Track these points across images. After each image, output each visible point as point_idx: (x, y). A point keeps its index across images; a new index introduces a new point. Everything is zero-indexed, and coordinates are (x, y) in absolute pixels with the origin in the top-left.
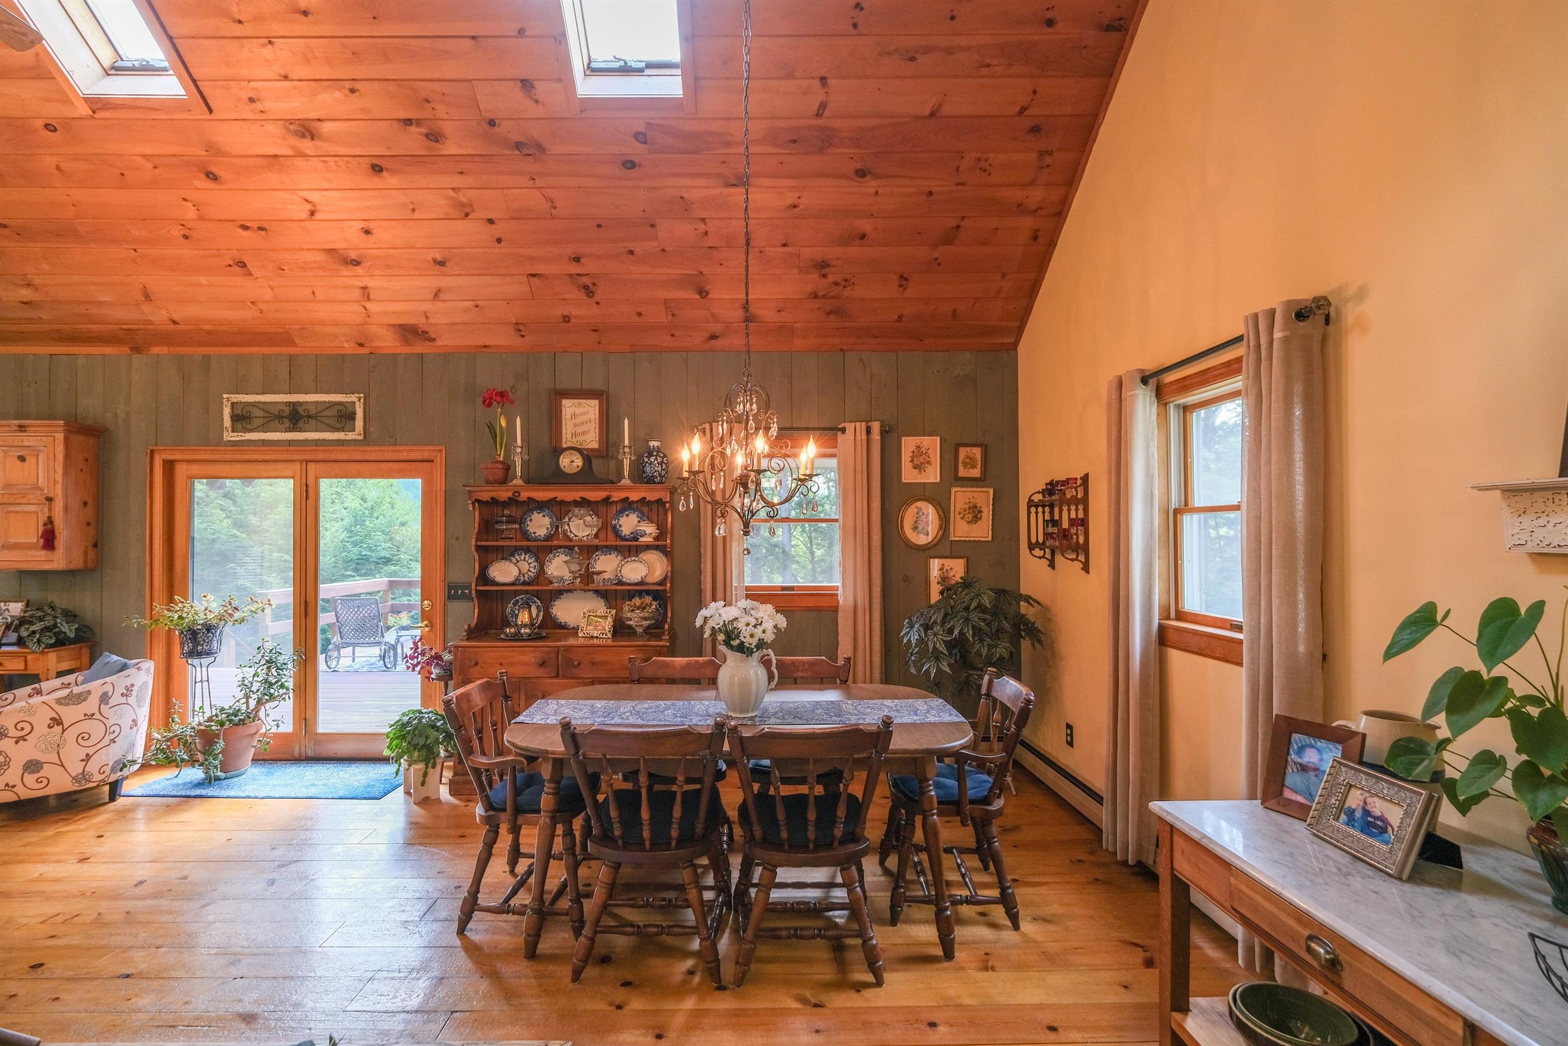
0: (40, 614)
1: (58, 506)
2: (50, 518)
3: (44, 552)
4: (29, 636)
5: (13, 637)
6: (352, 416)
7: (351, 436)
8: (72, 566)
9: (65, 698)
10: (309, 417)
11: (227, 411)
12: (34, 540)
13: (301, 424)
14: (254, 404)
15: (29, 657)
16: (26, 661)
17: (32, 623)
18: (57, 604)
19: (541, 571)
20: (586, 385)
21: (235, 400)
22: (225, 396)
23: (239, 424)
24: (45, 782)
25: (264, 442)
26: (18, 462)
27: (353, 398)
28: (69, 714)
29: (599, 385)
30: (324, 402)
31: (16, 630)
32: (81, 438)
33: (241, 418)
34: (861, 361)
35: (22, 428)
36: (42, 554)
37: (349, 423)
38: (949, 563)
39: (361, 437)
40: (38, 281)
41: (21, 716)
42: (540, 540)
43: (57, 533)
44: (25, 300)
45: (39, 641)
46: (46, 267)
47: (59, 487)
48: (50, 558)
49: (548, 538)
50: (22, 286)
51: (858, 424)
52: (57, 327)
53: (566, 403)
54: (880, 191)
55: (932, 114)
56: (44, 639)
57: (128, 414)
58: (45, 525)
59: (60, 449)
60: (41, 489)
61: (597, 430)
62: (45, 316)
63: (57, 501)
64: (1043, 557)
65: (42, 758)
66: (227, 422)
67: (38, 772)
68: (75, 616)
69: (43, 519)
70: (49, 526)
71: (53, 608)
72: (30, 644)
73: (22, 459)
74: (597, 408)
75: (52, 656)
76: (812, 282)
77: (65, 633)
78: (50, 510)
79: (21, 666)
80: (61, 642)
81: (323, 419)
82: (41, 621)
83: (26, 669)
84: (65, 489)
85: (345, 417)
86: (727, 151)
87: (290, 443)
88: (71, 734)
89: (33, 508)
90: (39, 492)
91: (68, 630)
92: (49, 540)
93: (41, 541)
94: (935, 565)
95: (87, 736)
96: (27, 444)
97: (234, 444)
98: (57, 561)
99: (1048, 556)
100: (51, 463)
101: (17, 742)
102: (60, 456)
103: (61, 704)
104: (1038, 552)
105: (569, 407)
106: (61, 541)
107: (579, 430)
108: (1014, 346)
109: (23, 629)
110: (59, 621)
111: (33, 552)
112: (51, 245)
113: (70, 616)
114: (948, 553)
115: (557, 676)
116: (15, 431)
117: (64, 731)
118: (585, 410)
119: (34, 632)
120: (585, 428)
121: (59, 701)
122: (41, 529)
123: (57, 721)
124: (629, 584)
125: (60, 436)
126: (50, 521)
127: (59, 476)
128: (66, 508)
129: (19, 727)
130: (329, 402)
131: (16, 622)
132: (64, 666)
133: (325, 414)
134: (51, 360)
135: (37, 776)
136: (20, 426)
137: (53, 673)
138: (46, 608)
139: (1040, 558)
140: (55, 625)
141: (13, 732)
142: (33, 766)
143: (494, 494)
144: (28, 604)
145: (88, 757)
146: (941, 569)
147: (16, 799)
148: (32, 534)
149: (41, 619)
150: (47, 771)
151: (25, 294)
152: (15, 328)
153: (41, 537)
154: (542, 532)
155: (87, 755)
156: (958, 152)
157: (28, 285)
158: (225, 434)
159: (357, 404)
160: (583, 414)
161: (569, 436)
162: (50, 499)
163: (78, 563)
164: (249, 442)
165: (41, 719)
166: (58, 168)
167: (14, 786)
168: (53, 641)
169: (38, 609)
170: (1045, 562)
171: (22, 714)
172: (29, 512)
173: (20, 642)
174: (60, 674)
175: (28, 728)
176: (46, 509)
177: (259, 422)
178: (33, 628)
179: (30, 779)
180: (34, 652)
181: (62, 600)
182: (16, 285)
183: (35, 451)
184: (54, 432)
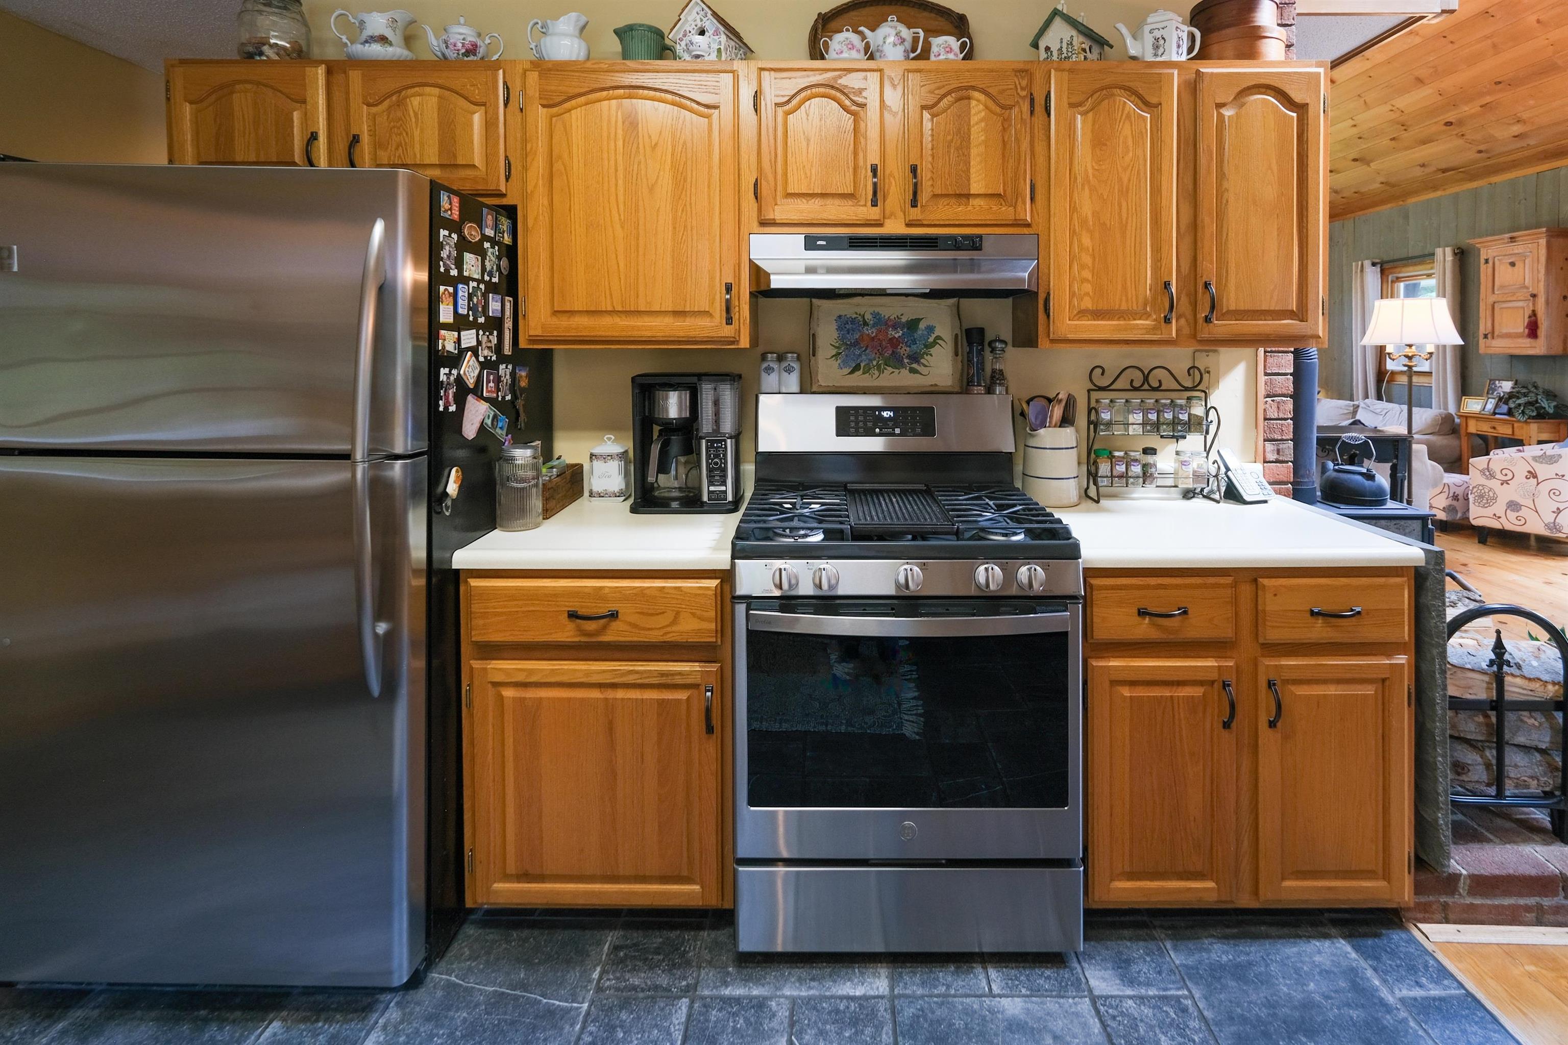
0: (1524, 390)
1: (1541, 300)
2: (1534, 311)
3: (1529, 340)
4: (1516, 407)
5: (1505, 408)
8: (1553, 353)
9: (1540, 457)
12: (1521, 330)
15: (1516, 425)
16: (1513, 428)
17: (1518, 398)
18: (1540, 384)
24: (1523, 521)
26: (1509, 267)
28: (1543, 471)
31: (1506, 403)
32: (1561, 240)
35: (1513, 239)
36: (1528, 342)
40: (1525, 116)
41: (1505, 465)
43: (1539, 323)
44: (1516, 134)
45: (1523, 413)
46: (1532, 102)
47: (1542, 285)
48: (1534, 345)
50: (1514, 124)
52: (1540, 149)
56: (1527, 411)
58: (1530, 317)
59: (1543, 252)
60: (1527, 288)
62: (1532, 142)
63: (1540, 297)
65: (1521, 501)
67: (1518, 511)
68: (1555, 396)
69: (1528, 312)
70: (1533, 318)
71: (1536, 387)
72: (1516, 414)
73: (1513, 264)
75: (1534, 427)
77: (1544, 408)
78: (1534, 304)
79: (1509, 431)
80: (1541, 416)
82: (1525, 396)
83: (1513, 434)
84: (1547, 286)
88: (1545, 487)
89: (1521, 304)
90: (1525, 290)
91: (1549, 406)
92: (1533, 330)
93: (1527, 331)
95: (1557, 493)
96: (1516, 251)
98: (1539, 347)
100: (1536, 265)
101: (1502, 484)
102: (1543, 259)
103: (1536, 461)
106: (1542, 331)
109: (1511, 401)
110: (1539, 397)
111: (1520, 340)
112: (1536, 84)
113: (1550, 395)
116: (1508, 243)
117: (1538, 484)
119: (1520, 405)
121: (1535, 459)
122: (1527, 320)
123: (1533, 475)
125: (1543, 242)
126: (1534, 314)
127: (1542, 275)
128: (1547, 302)
129: (1504, 472)
131: (1506, 396)
132: (1544, 437)
134: (1538, 178)
135: (1518, 514)
136: (1511, 238)
137: (1534, 439)
138: (1530, 387)
140: (1537, 402)
141: (1499, 476)
142: (1513, 506)
144: (1516, 383)
145: (1559, 511)
147: (1501, 527)
148: (1519, 325)
149: (1525, 395)
150: (1524, 512)
151: (1516, 129)
152: (1510, 158)
153: (1527, 327)
155: (1558, 509)
157: (1519, 121)
162: (1534, 296)
163: (1558, 349)
165: (1521, 470)
166: (1538, 21)
167: (1499, 517)
168: (1534, 414)
169: (1523, 387)
171: (1506, 463)
172: (1517, 308)
173: (1510, 413)
174: (1540, 442)
175: (1510, 476)
176: (1531, 304)
178: (1519, 401)
179: (1512, 515)
180: (1519, 421)
181: (1545, 381)
182: (1509, 124)
183: (1523, 257)
184: (1539, 238)
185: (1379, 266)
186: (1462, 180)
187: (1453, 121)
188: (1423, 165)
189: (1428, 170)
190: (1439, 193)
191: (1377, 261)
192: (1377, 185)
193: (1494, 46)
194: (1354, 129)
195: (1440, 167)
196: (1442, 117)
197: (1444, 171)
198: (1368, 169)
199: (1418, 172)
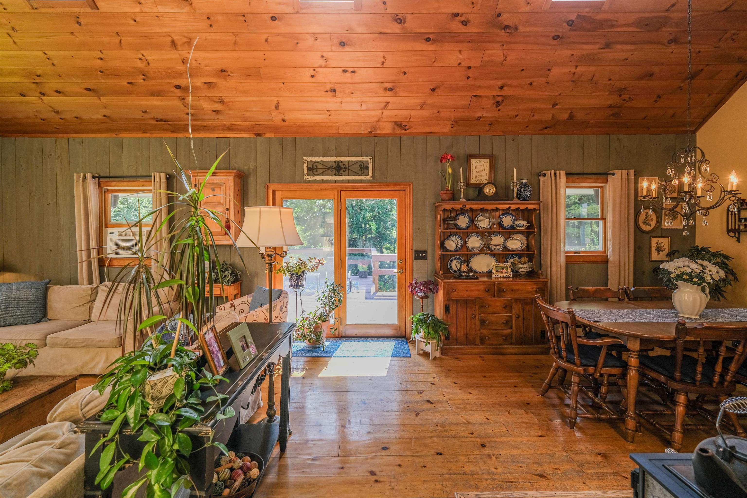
1: (232, 213)
2: (228, 219)
6: (367, 168)
7: (366, 178)
10: (345, 168)
11: (305, 166)
12: (221, 230)
13: (342, 171)
14: (318, 162)
19: (464, 245)
20: (482, 152)
21: (309, 160)
22: (304, 158)
23: (311, 172)
25: (323, 182)
27: (367, 159)
29: (488, 153)
30: (353, 161)
33: (312, 169)
34: (618, 139)
35: (214, 174)
36: (225, 237)
37: (366, 171)
38: (660, 240)
39: (372, 178)
42: (464, 229)
43: (232, 227)
44: (215, 109)
47: (232, 203)
48: (228, 239)
49: (467, 228)
50: (218, 102)
51: (623, 171)
53: (473, 161)
54: (674, 51)
55: (726, 10)
57: (256, 167)
58: (226, 222)
59: (232, 184)
60: (223, 205)
61: (488, 175)
63: (231, 211)
64: (734, 236)
66: (306, 171)
69: (225, 219)
70: (228, 223)
71: (226, 264)
73: (213, 190)
74: (488, 163)
75: (232, 287)
76: (613, 100)
78: (228, 215)
81: (352, 169)
85: (363, 168)
86: (612, 30)
87: (336, 181)
94: (654, 241)
96: (215, 182)
97: (309, 182)
99: (736, 236)
100: (228, 192)
102: (232, 188)
104: (732, 234)
105: (474, 162)
106: (234, 232)
107: (479, 174)
108: (694, 132)
111: (221, 236)
112: (243, 81)
114: (660, 235)
115: (494, 297)
118: (482, 164)
120: (482, 173)
122: (225, 224)
124: (512, 251)
125: (231, 178)
126: (228, 221)
128: (235, 215)
130: (355, 161)
133: (353, 167)
134: (217, 140)
138: (224, 264)
139: (733, 237)
143: (453, 206)
146: (657, 243)
151: (217, 106)
152: (203, 124)
154: (464, 225)
156: (725, 30)
157: (221, 102)
158: (305, 177)
159: (369, 162)
160: (481, 166)
161: (474, 177)
162: (228, 210)
164: (315, 182)
170: (735, 239)
176: (226, 215)
177: (320, 171)
182: (215, 101)
183: (220, 186)
184: (229, 176)
185: (97, 179)
186: (167, 130)
187: (182, 86)
188: (145, 112)
189: (146, 116)
190: (148, 135)
191: (97, 175)
192: (100, 117)
193: (235, 43)
194: (99, 61)
195: (156, 117)
196: (173, 80)
197: (158, 120)
198: (98, 101)
199: (139, 115)
